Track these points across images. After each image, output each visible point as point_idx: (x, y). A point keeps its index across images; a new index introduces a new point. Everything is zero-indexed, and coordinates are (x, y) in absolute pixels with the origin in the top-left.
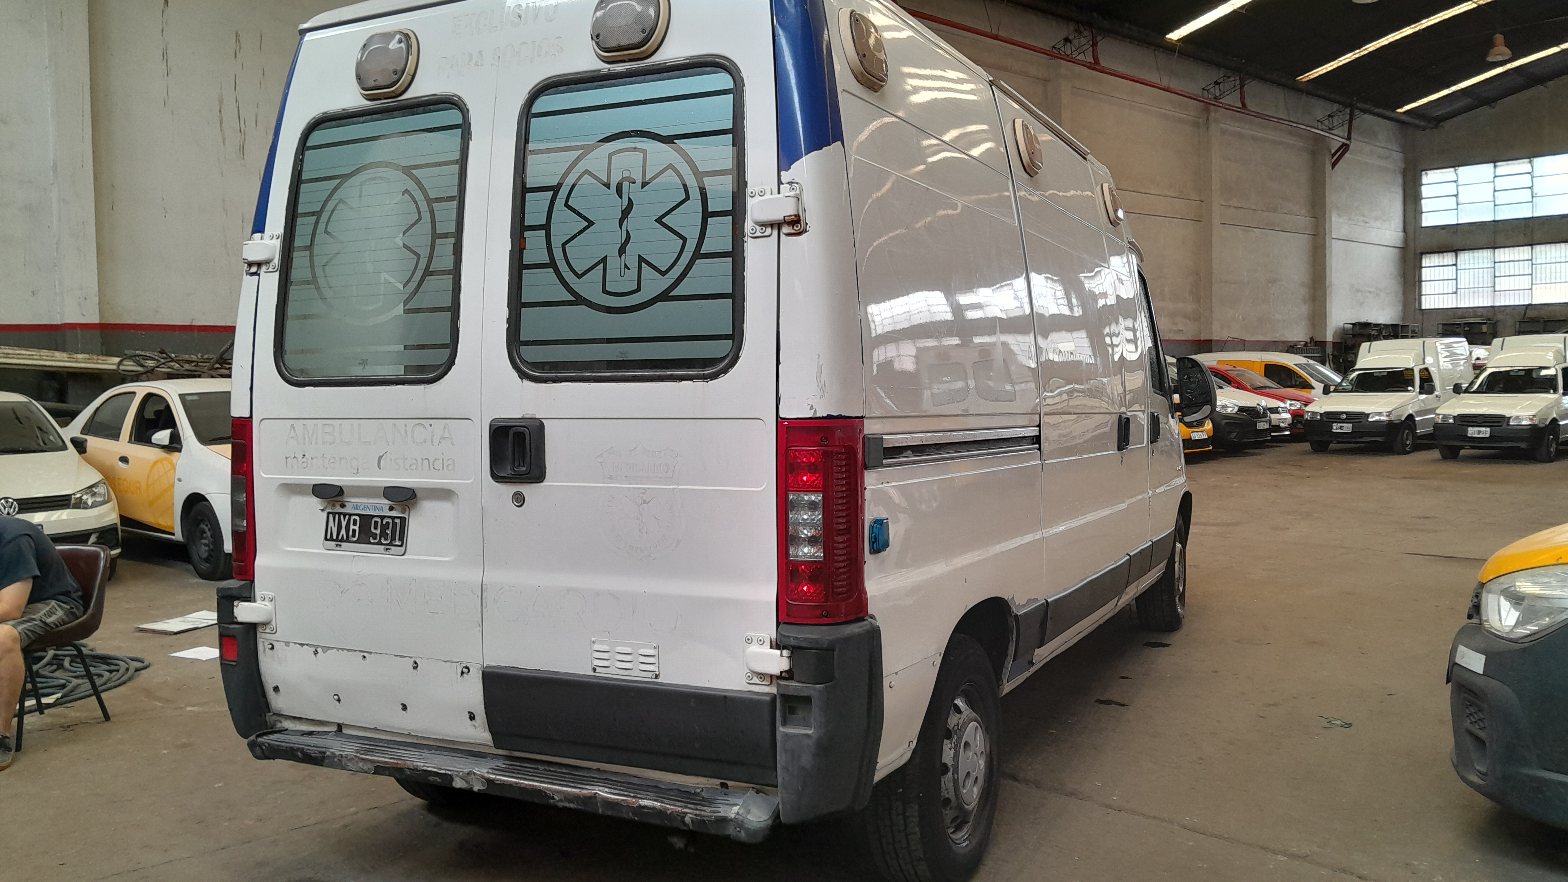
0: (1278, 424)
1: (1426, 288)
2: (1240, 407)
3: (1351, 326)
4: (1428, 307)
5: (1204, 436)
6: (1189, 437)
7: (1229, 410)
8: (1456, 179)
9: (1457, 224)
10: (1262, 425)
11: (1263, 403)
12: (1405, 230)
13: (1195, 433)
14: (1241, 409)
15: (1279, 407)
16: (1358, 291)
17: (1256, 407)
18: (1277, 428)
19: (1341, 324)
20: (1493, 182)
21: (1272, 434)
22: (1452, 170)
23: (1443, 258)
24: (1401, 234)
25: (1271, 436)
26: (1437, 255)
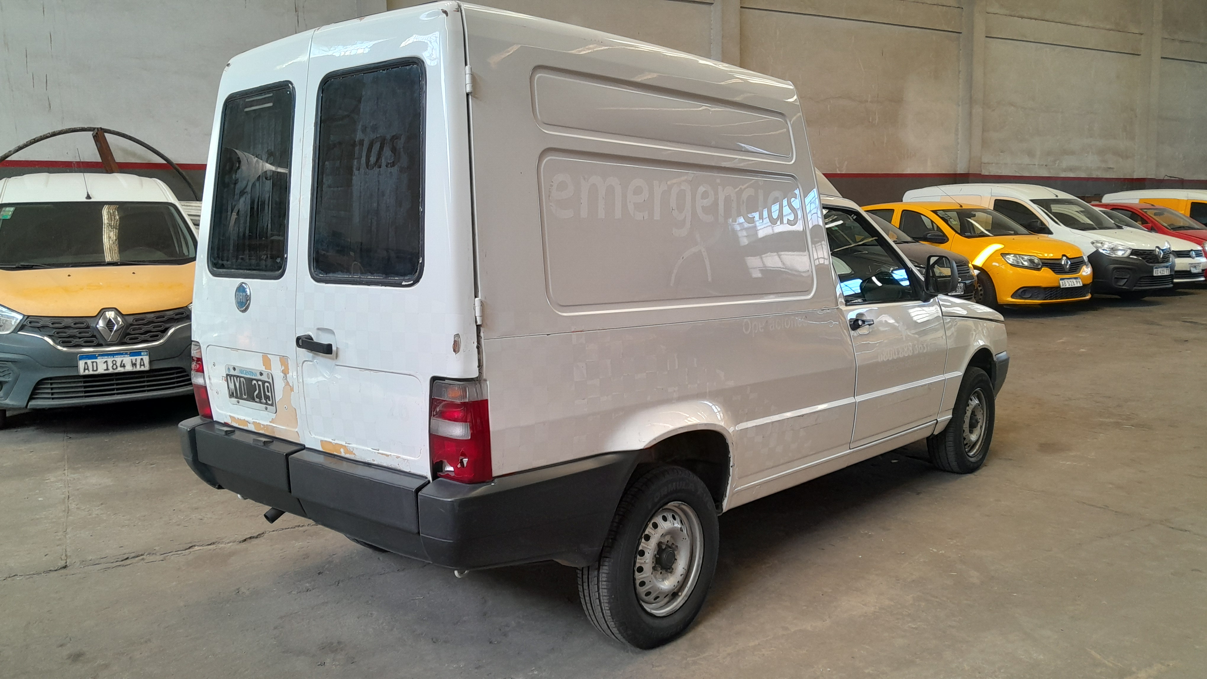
0: (1189, 270)
2: (1133, 250)
5: (1078, 284)
6: (1056, 285)
7: (1120, 254)
10: (1160, 271)
11: (1166, 246)
13: (1066, 281)
14: (1135, 252)
15: (1192, 250)
17: (1155, 250)
18: (1186, 274)
21: (1175, 281)
25: (1173, 283)
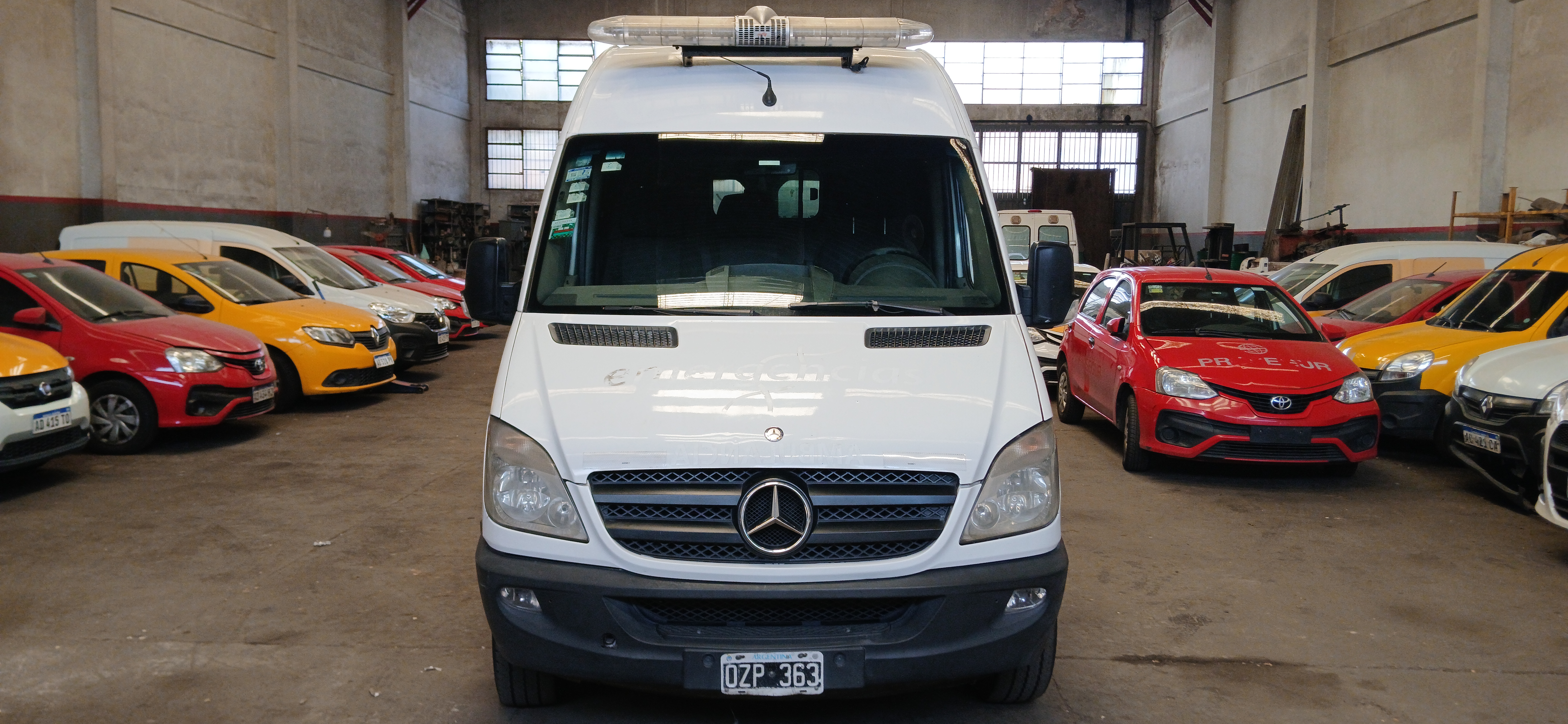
1: (493, 166)
2: (418, 315)
3: (426, 203)
4: (495, 187)
5: (390, 361)
6: (371, 364)
8: (519, 52)
9: (523, 101)
10: (442, 339)
12: (470, 102)
13: (379, 358)
14: (418, 317)
16: (432, 164)
17: (432, 314)
19: (418, 200)
20: (557, 60)
22: (517, 41)
23: (510, 136)
24: (467, 105)
26: (503, 131)
